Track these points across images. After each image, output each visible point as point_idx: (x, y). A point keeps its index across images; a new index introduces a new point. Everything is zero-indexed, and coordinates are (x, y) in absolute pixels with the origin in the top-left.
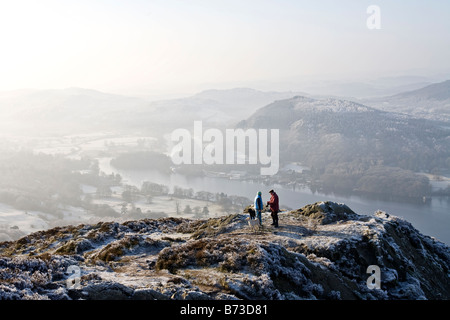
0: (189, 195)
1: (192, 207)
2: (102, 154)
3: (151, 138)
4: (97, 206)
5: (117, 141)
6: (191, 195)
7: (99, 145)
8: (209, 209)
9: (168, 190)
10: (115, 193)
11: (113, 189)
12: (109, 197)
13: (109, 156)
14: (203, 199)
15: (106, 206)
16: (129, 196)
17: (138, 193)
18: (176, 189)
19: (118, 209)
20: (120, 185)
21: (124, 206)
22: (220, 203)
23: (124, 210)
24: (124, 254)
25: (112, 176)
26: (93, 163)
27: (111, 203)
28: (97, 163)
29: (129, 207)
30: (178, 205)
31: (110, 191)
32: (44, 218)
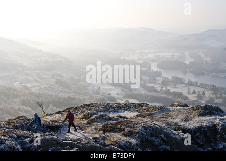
0: (195, 84)
1: (196, 91)
2: (153, 61)
3: (178, 54)
4: (148, 86)
5: (161, 54)
6: (197, 84)
7: (152, 56)
8: (206, 92)
9: (185, 81)
10: (158, 81)
11: (157, 79)
12: (155, 83)
13: (156, 62)
14: (203, 87)
15: (153, 87)
16: (165, 82)
17: (169, 81)
18: (189, 81)
19: (159, 89)
20: (161, 77)
21: (162, 87)
22: (212, 90)
23: (161, 89)
24: (95, 122)
25: (157, 72)
26: (148, 65)
27: (156, 86)
28: (150, 65)
29: (164, 88)
30: (189, 89)
31: (156, 80)
32: (123, 90)
